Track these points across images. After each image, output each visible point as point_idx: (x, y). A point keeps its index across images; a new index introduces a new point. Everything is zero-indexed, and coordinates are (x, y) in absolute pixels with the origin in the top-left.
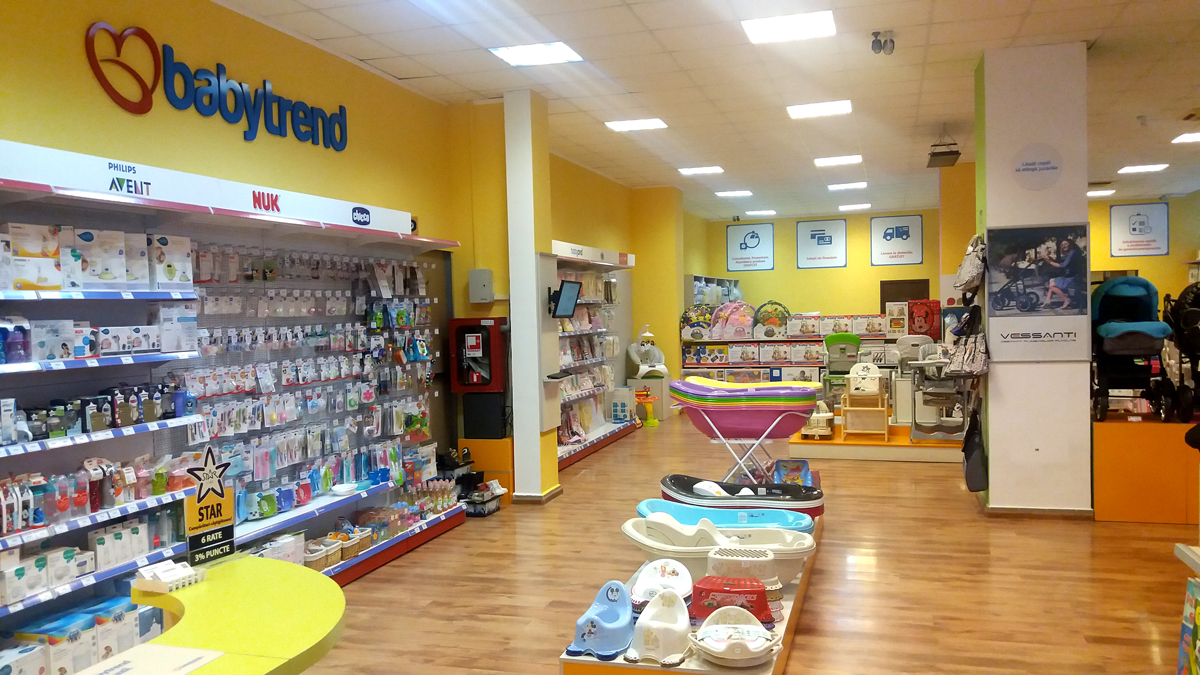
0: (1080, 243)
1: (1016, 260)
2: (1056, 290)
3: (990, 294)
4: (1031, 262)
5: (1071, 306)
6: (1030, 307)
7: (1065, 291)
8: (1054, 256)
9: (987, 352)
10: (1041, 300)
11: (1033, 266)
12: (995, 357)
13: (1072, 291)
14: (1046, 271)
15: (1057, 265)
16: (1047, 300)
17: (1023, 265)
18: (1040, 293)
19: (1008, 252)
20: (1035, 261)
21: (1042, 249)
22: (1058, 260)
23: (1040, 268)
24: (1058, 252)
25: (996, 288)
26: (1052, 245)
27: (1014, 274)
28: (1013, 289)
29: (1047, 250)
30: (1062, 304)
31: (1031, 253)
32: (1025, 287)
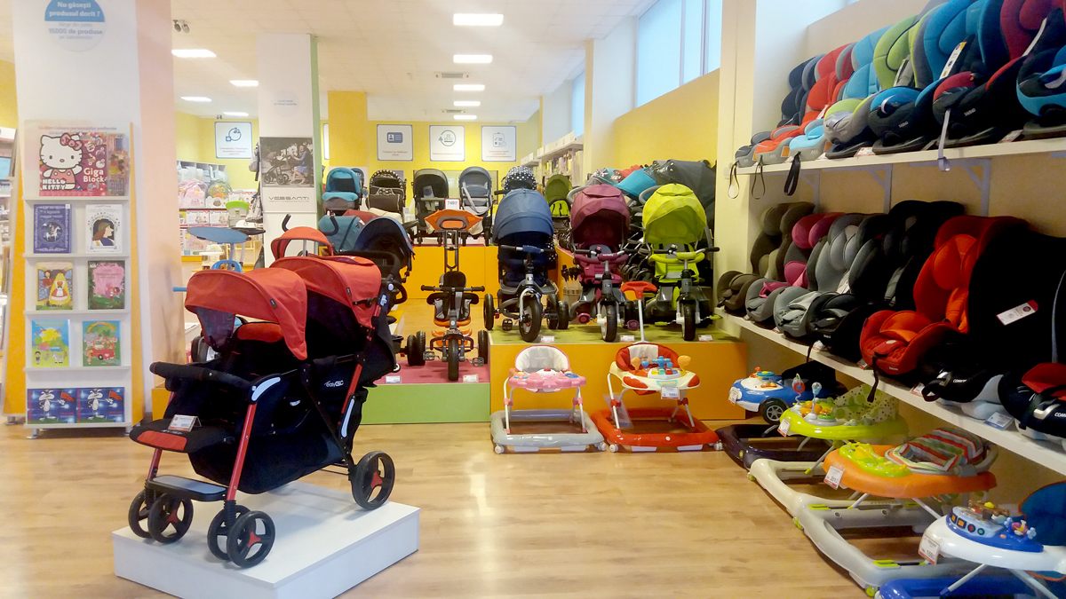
0: (309, 147)
1: (276, 155)
2: (298, 173)
3: (262, 174)
4: (284, 157)
5: (306, 183)
6: (284, 182)
7: (302, 174)
8: (296, 154)
9: (261, 207)
10: (290, 178)
11: (285, 159)
12: (266, 210)
13: (306, 174)
14: (293, 163)
15: (297, 159)
16: (293, 179)
17: (280, 158)
18: (289, 175)
19: (272, 150)
20: (286, 157)
21: (289, 150)
22: (298, 157)
23: (289, 160)
24: (298, 152)
25: (266, 171)
26: (294, 147)
27: (275, 163)
28: (275, 172)
29: (292, 150)
30: (301, 181)
31: (284, 151)
32: (281, 171)
